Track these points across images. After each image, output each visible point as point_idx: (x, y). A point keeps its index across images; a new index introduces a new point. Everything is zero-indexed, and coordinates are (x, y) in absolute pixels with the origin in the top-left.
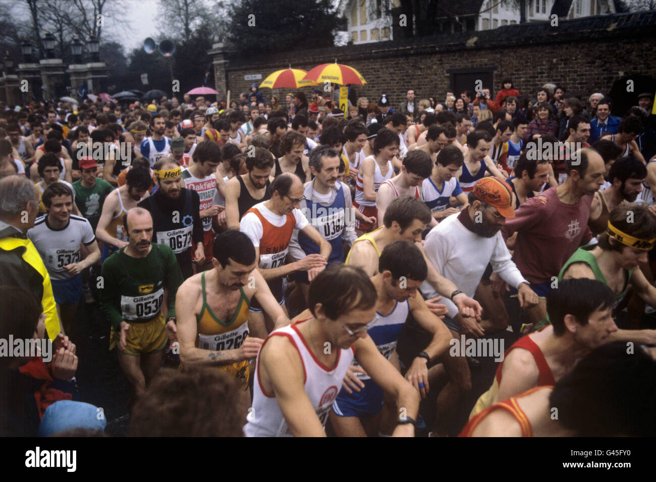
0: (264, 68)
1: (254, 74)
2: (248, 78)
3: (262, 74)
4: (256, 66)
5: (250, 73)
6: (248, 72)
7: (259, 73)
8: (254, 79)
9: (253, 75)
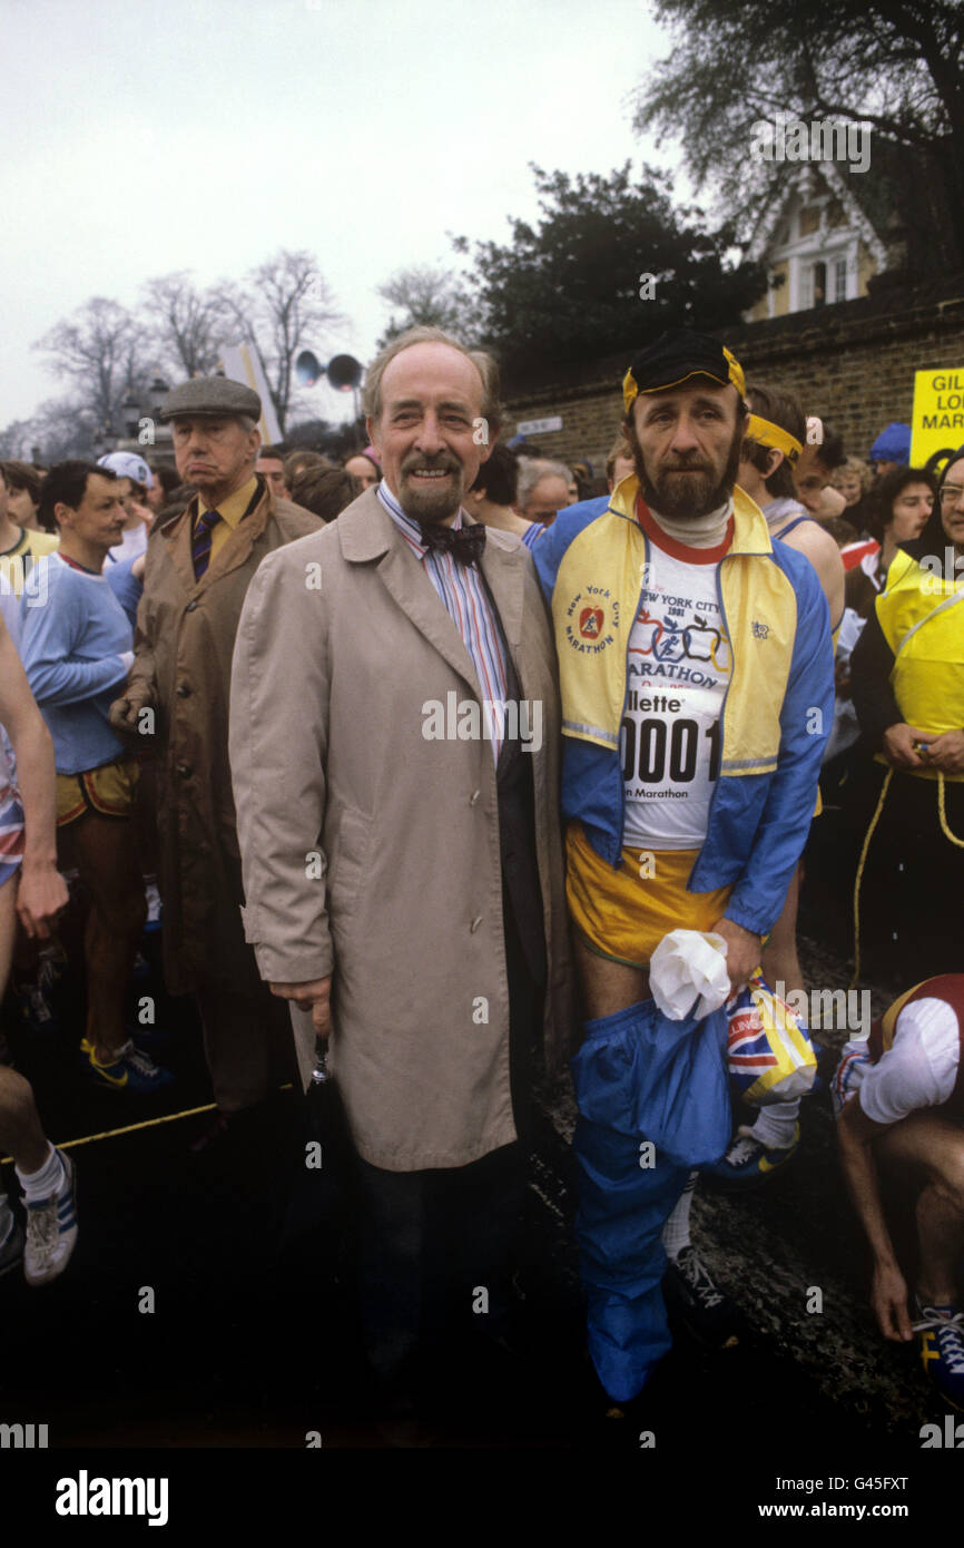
0: (568, 399)
1: (539, 418)
2: (525, 428)
3: (563, 416)
4: (546, 396)
5: (532, 417)
6: (524, 413)
7: (555, 413)
8: (541, 430)
9: (539, 422)
